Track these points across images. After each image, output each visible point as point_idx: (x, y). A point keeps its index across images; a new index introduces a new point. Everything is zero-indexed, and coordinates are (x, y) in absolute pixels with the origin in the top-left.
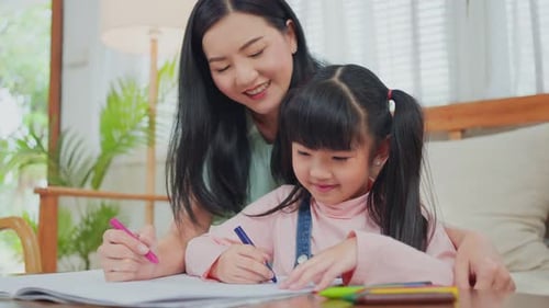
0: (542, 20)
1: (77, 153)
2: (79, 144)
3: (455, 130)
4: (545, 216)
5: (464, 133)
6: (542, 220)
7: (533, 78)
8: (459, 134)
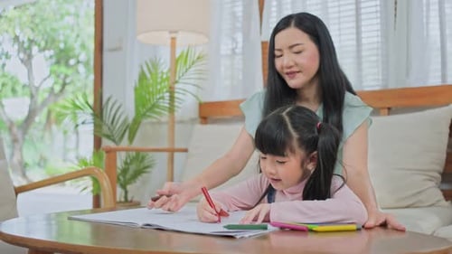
0: (448, 32)
1: (117, 116)
2: (119, 107)
3: (383, 108)
4: (442, 170)
5: (390, 111)
6: (440, 173)
7: (439, 74)
8: (386, 110)
